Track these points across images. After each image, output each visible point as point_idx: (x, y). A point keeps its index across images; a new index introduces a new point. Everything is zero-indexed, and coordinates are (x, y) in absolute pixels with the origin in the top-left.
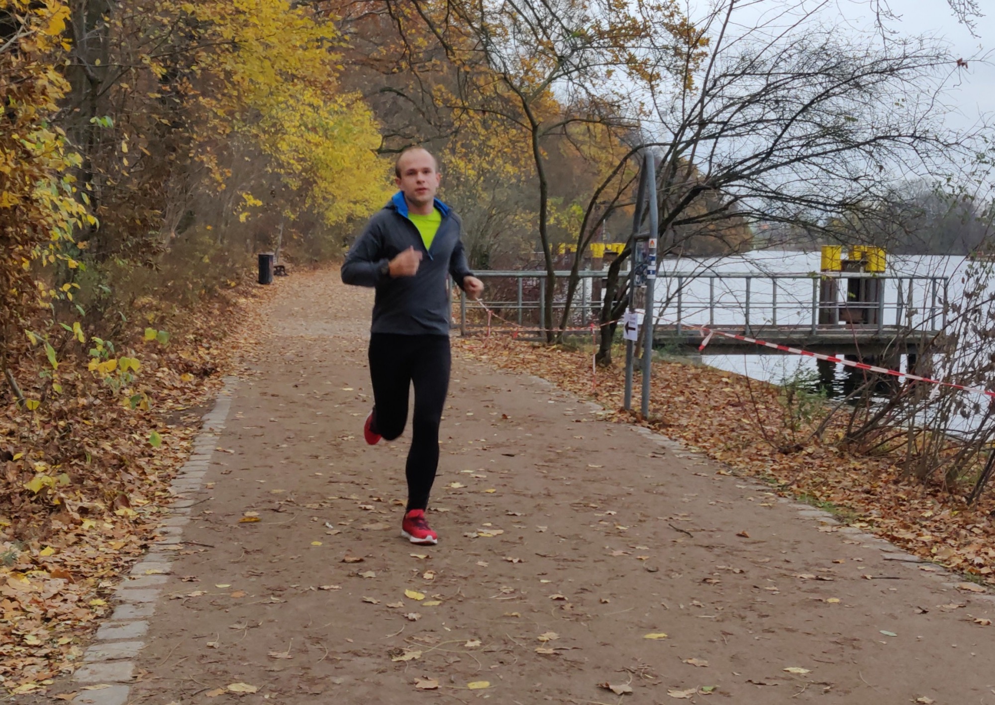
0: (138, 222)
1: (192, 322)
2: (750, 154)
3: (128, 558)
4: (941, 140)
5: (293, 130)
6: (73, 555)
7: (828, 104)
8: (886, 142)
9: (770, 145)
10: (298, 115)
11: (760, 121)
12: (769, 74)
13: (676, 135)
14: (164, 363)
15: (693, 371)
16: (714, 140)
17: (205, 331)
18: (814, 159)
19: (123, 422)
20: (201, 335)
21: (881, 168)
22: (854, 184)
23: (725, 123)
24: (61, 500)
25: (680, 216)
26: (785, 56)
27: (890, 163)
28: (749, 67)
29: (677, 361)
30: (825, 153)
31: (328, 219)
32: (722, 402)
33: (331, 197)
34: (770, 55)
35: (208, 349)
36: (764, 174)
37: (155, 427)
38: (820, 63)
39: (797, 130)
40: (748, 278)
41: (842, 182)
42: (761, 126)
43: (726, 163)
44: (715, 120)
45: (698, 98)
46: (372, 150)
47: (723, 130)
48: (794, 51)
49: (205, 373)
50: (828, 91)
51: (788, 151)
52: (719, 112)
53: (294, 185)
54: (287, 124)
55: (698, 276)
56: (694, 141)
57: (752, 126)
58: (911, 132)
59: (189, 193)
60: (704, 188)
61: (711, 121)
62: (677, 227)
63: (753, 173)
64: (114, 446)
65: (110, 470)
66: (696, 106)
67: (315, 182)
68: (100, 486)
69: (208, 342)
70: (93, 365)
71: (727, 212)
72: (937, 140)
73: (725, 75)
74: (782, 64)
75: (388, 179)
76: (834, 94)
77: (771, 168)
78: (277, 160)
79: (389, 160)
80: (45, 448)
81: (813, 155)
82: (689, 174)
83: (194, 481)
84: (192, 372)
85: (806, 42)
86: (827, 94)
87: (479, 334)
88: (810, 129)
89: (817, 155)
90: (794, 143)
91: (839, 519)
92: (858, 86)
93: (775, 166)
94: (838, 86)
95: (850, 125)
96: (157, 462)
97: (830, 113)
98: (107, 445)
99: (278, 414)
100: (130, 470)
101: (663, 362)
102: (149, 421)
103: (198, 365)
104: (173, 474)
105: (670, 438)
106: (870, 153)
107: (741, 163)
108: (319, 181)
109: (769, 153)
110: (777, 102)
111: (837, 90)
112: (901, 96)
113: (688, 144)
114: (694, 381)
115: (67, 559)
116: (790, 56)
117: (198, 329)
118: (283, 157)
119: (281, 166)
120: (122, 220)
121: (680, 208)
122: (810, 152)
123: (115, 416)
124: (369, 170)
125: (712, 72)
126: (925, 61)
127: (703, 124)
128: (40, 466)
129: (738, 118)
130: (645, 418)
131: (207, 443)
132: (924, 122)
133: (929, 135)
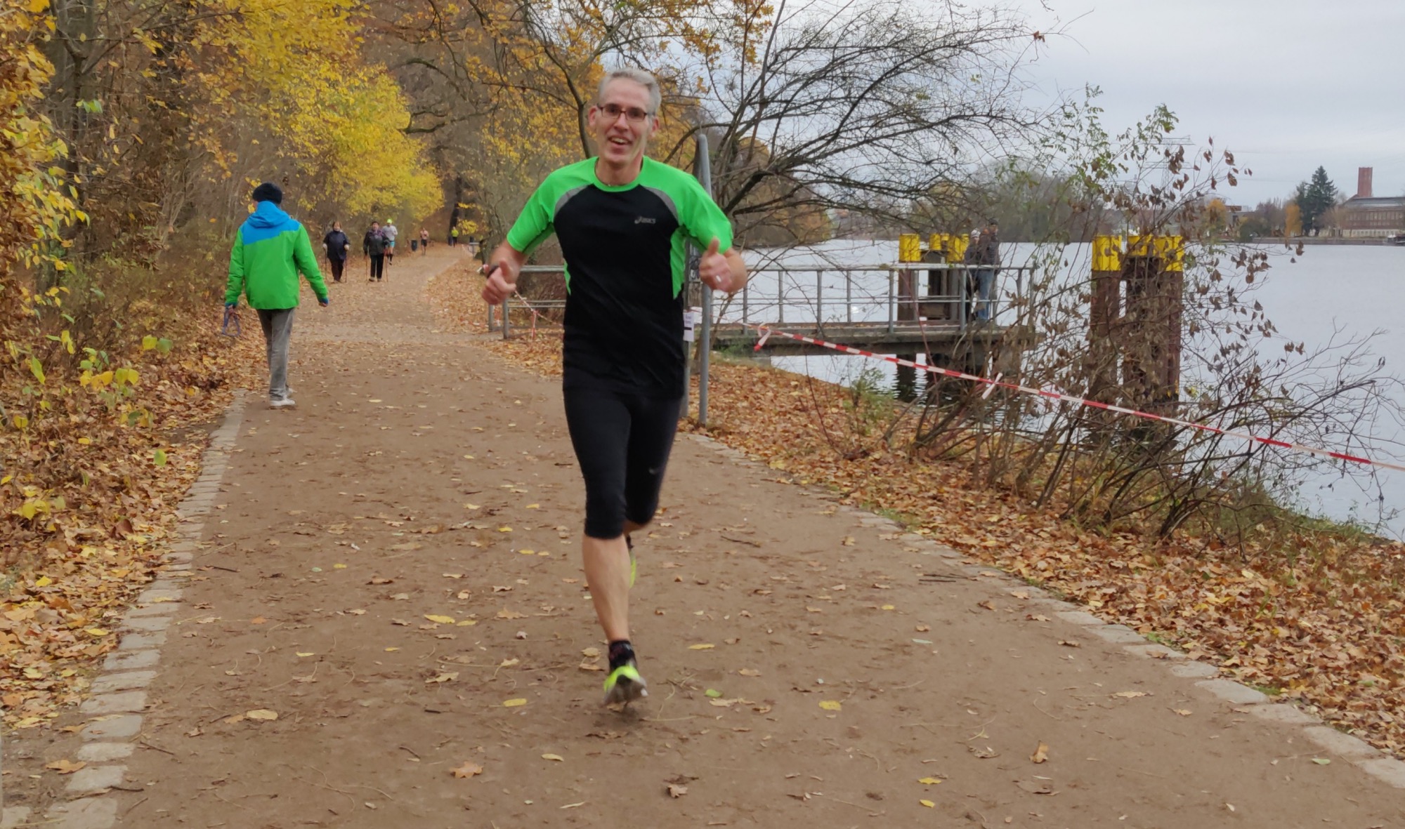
0: (132, 216)
1: (195, 328)
2: (815, 136)
3: (134, 586)
4: (1019, 119)
5: (308, 109)
6: (72, 585)
7: (897, 81)
8: (961, 123)
9: (837, 125)
10: (314, 92)
11: (825, 100)
12: (835, 47)
13: (735, 115)
14: (165, 375)
15: (759, 374)
16: (775, 121)
17: (211, 338)
18: (884, 141)
19: (122, 441)
20: (207, 343)
21: (956, 150)
22: (928, 169)
23: (788, 102)
24: (57, 526)
25: (743, 203)
26: (852, 27)
27: (965, 146)
28: (812, 41)
29: (743, 363)
30: (895, 135)
31: (350, 208)
32: (788, 407)
33: (353, 183)
34: (836, 27)
35: (215, 358)
36: (829, 157)
37: (157, 445)
38: (890, 36)
39: (866, 109)
40: (820, 271)
41: (914, 166)
42: (827, 104)
43: (789, 146)
44: (779, 97)
45: (759, 74)
46: (400, 130)
47: (785, 110)
48: (862, 22)
49: (211, 385)
50: (897, 67)
51: (857, 132)
52: (783, 89)
53: (312, 170)
54: (300, 102)
55: (763, 270)
56: (755, 122)
57: (818, 105)
58: (987, 111)
59: (189, 182)
60: (766, 174)
61: (773, 101)
62: (739, 217)
63: (819, 157)
64: (111, 467)
65: (109, 493)
66: (756, 83)
67: (334, 167)
68: (99, 510)
69: (214, 350)
70: (85, 378)
71: (792, 200)
72: (1014, 120)
73: (787, 49)
74: (849, 36)
75: (418, 161)
76: (904, 70)
77: (837, 151)
78: (290, 142)
79: (419, 140)
80: (35, 471)
81: (882, 137)
82: (750, 158)
83: (202, 503)
84: (197, 385)
85: (874, 12)
86: (896, 70)
87: (524, 337)
88: (880, 108)
89: (887, 137)
90: (863, 123)
91: (903, 526)
92: (930, 61)
93: (844, 149)
94: (909, 61)
95: (921, 105)
96: (162, 484)
97: (902, 90)
98: (104, 467)
99: (296, 429)
100: (132, 493)
101: (727, 365)
102: (151, 439)
103: (203, 376)
104: (179, 496)
105: (730, 446)
106: (944, 134)
107: (806, 146)
108: (339, 166)
109: (836, 135)
110: (844, 78)
111: (908, 65)
112: (976, 72)
113: (749, 124)
114: (760, 385)
115: (67, 588)
116: (858, 28)
117: (203, 336)
118: (297, 139)
119: (294, 149)
120: (113, 214)
121: (741, 196)
122: (880, 133)
123: (111, 434)
124: (396, 152)
125: (772, 46)
126: (1001, 34)
127: (764, 103)
128: (29, 490)
129: (803, 97)
130: (704, 426)
131: (217, 464)
132: (1001, 100)
133: (1006, 114)
